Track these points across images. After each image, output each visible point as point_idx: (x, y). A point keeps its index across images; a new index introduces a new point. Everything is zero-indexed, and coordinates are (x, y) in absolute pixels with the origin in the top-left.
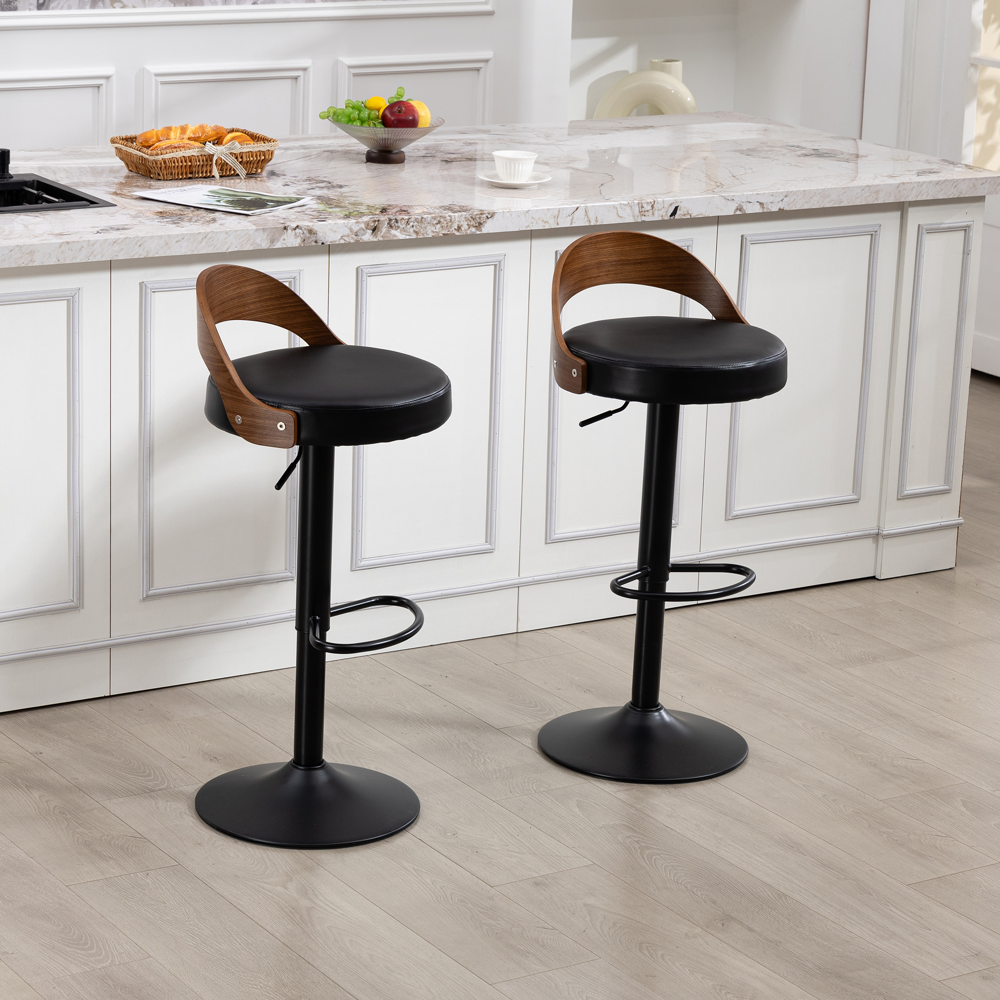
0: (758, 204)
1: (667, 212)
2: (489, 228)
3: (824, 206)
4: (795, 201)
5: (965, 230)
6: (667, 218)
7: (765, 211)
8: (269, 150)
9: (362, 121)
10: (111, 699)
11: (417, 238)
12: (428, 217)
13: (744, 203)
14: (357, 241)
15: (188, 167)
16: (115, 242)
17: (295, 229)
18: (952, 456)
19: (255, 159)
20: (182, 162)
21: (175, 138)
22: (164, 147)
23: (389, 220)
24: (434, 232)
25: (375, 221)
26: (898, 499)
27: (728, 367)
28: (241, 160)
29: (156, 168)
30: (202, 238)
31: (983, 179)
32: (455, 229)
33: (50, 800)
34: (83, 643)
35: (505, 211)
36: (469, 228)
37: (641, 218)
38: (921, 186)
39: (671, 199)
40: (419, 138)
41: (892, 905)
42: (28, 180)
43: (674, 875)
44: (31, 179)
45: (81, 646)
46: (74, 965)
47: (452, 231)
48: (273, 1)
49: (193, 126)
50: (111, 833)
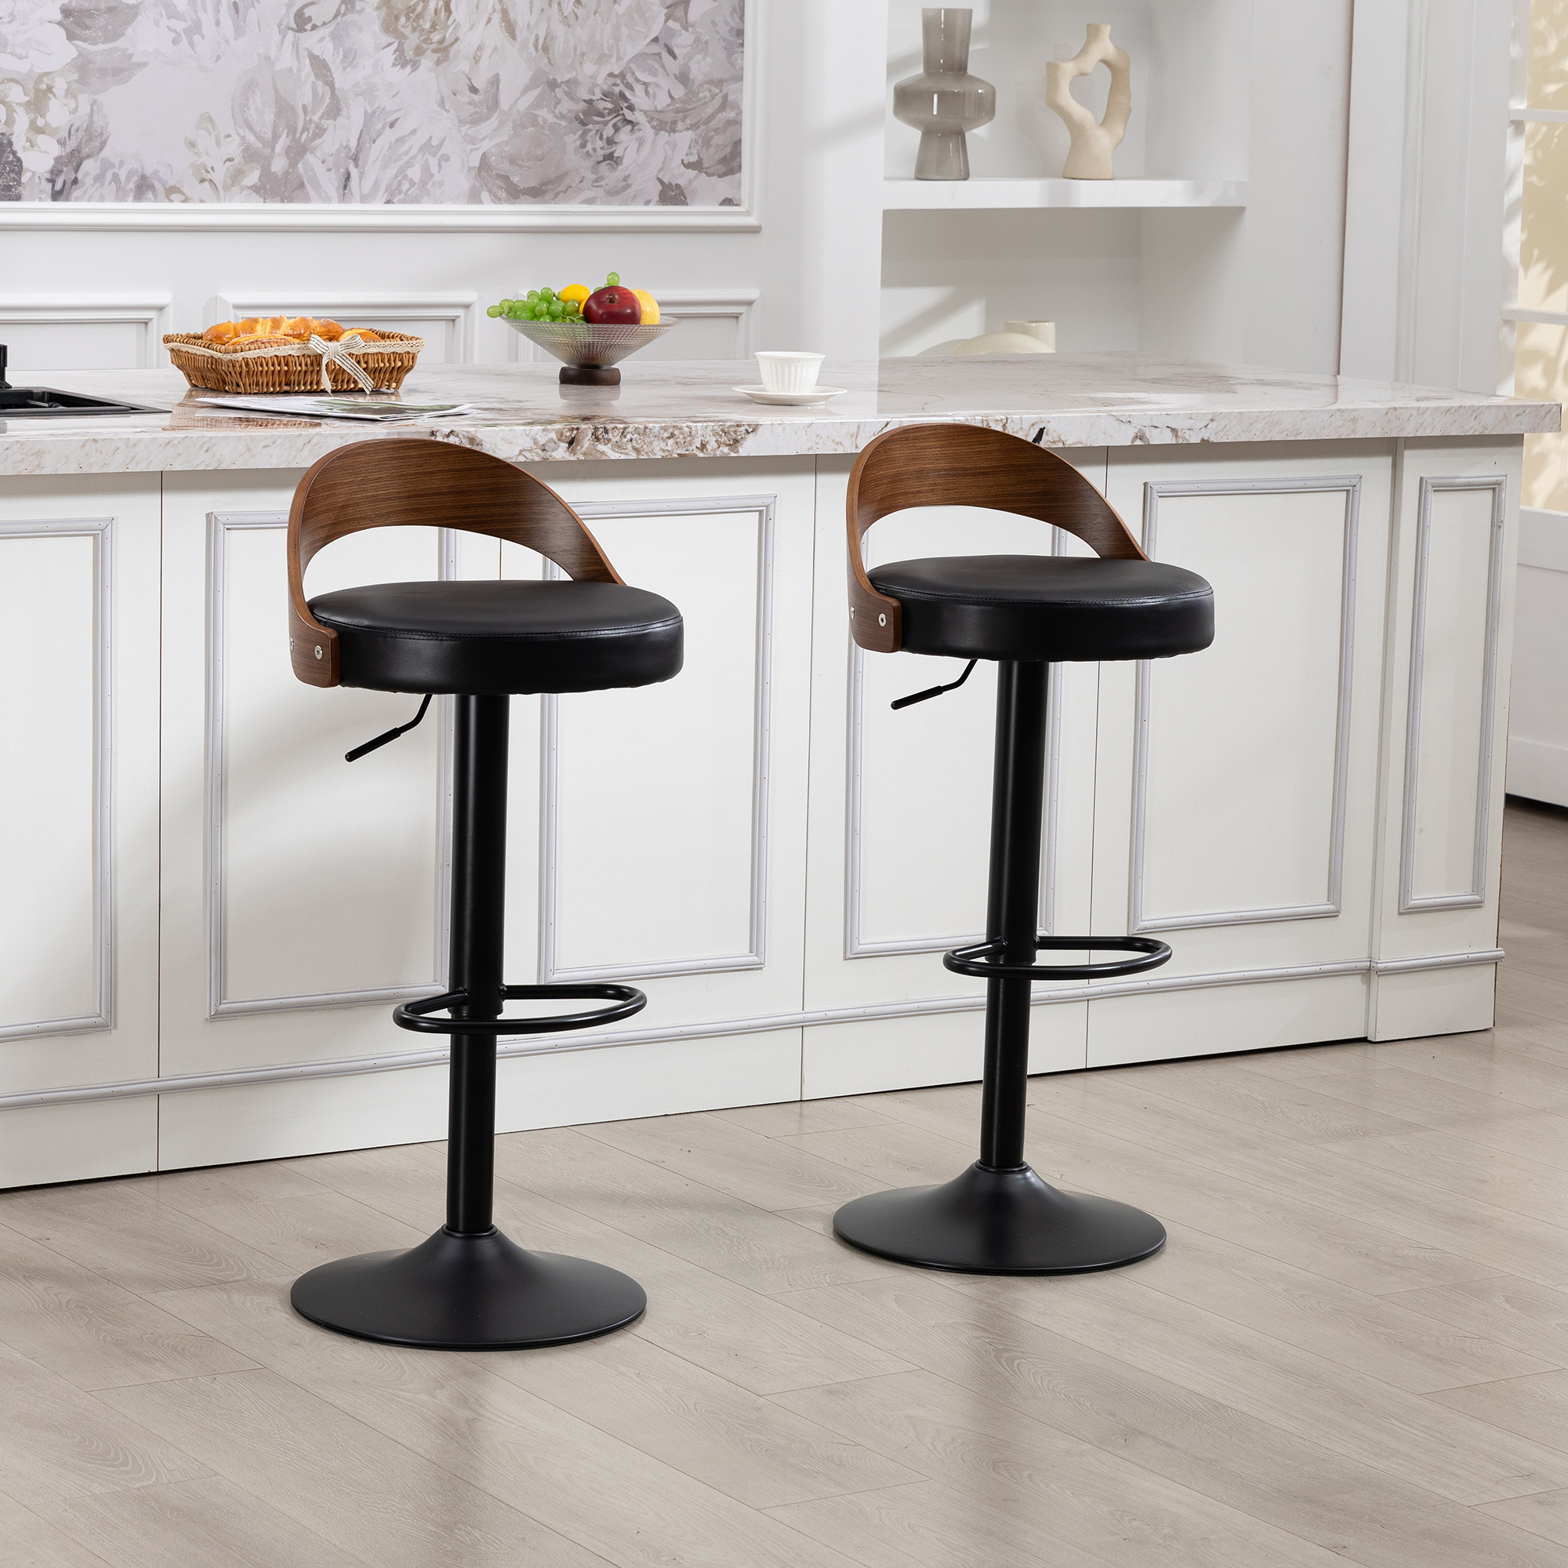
0: (1170, 430)
1: (1026, 435)
2: (750, 448)
3: (1271, 437)
4: (1227, 428)
5: (1494, 489)
7: (1180, 441)
8: (408, 353)
9: (553, 317)
10: (159, 1177)
11: (638, 459)
12: (654, 427)
13: (1147, 428)
14: (545, 459)
15: (283, 373)
16: (168, 443)
17: (448, 436)
18: (1483, 848)
19: (388, 365)
20: (273, 365)
21: (262, 332)
22: (247, 342)
23: (595, 429)
24: (664, 451)
25: (573, 429)
26: (1400, 914)
27: (1121, 602)
28: (365, 366)
29: (233, 373)
30: (303, 443)
31: (1518, 407)
32: (697, 447)
33: (60, 1293)
34: (116, 1084)
35: (775, 423)
36: (719, 447)
38: (1423, 414)
39: (1032, 416)
40: (642, 347)
41: (1394, 1418)
42: (35, 391)
43: (1049, 1383)
44: (40, 390)
45: (112, 1089)
46: (96, 1484)
47: (693, 450)
48: (416, 200)
49: (292, 321)
50: (158, 1331)
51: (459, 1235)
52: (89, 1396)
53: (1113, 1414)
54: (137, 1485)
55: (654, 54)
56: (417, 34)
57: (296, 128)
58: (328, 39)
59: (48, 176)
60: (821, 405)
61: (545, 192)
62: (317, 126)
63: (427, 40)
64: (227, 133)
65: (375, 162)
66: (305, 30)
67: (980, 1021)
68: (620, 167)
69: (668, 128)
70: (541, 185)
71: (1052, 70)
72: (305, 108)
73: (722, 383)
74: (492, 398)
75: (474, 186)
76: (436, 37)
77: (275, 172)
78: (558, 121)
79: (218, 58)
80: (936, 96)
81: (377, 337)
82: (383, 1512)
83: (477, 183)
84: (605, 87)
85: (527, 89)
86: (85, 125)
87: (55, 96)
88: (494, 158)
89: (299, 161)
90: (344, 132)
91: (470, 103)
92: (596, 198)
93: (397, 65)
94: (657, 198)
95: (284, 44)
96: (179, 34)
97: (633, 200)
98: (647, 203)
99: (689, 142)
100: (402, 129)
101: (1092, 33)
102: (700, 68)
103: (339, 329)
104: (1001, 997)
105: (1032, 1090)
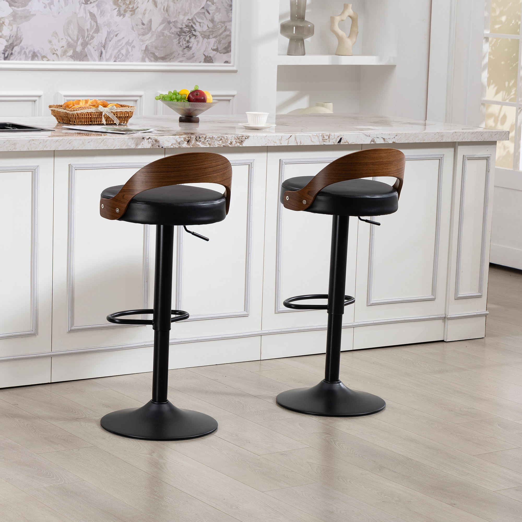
0: (382, 139)
1: (336, 140)
2: (246, 144)
3: (415, 141)
4: (401, 138)
5: (487, 159)
6: (336, 143)
7: (386, 143)
8: (131, 111)
9: (177, 100)
10: (51, 384)
11: (210, 147)
12: (215, 137)
13: (375, 138)
14: (180, 147)
15: (89, 118)
16: (57, 141)
17: (148, 139)
18: (482, 278)
19: (124, 115)
20: (86, 115)
21: (82, 104)
22: (77, 108)
23: (196, 137)
24: (218, 144)
25: (189, 137)
26: (455, 299)
28: (116, 116)
29: (73, 118)
30: (101, 141)
31: (495, 132)
32: (229, 143)
33: (24, 422)
35: (254, 135)
36: (236, 143)
37: (323, 143)
38: (465, 134)
39: (338, 134)
40: (206, 110)
41: (466, 463)
42: (7, 123)
43: (352, 451)
44: (9, 123)
45: (37, 355)
46: (44, 484)
47: (228, 144)
48: (124, 61)
49: (91, 101)
50: (58, 434)
51: (156, 403)
52: (39, 455)
53: (375, 462)
54: (58, 484)
55: (202, 13)
56: (125, 5)
57: (85, 36)
58: (95, 7)
59: (3, 52)
60: (268, 130)
61: (166, 58)
62: (91, 36)
63: (128, 7)
64: (62, 38)
65: (110, 48)
66: (88, 4)
67: (325, 333)
68: (191, 50)
69: (207, 37)
70: (165, 56)
71: (332, 20)
72: (87, 29)
73: (233, 122)
74: (159, 127)
75: (143, 56)
76: (131, 6)
77: (77, 51)
78: (171, 35)
79: (59, 13)
80: (294, 28)
81: (119, 106)
82: (140, 493)
83: (144, 55)
84: (186, 24)
85: (161, 24)
86: (15, 35)
87: (5, 25)
88: (150, 47)
89: (85, 48)
90: (100, 38)
91: (142, 29)
92: (183, 60)
93: (118, 16)
94: (203, 61)
95: (81, 8)
96: (46, 5)
97: (195, 61)
98: (200, 62)
99: (214, 42)
100: (119, 37)
101: (346, 7)
102: (218, 17)
103: (107, 104)
104: (332, 325)
105: (342, 356)
